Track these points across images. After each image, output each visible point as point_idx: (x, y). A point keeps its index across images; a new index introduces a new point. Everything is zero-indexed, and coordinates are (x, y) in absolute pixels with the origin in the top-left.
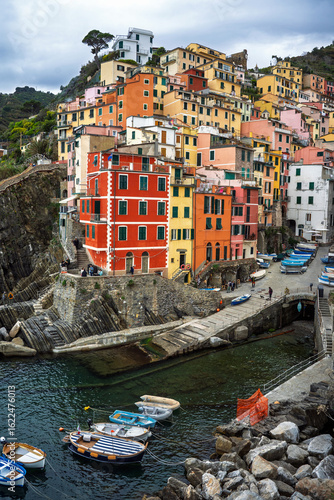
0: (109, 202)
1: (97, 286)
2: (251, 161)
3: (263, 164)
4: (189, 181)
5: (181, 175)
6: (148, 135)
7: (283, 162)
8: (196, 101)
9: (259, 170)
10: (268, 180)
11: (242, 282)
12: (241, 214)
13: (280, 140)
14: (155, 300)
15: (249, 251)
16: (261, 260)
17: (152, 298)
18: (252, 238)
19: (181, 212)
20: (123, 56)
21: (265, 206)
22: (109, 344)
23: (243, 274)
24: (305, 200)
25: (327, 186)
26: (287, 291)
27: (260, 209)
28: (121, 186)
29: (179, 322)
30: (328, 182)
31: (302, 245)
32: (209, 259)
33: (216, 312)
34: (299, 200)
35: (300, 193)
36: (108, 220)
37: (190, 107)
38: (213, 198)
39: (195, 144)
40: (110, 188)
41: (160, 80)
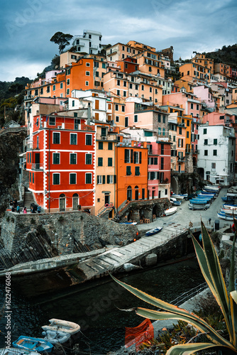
0: (45, 154)
1: (33, 222)
2: (167, 123)
3: (177, 125)
4: (112, 138)
5: (107, 133)
6: (84, 103)
7: (193, 124)
8: (126, 79)
9: (173, 129)
10: (181, 137)
11: (158, 216)
12: (156, 163)
13: (192, 108)
14: (82, 232)
15: (164, 192)
16: (175, 200)
17: (79, 230)
18: (166, 182)
19: (105, 162)
20: (79, 50)
21: (178, 157)
22: (41, 269)
23: (157, 210)
24: (210, 153)
25: (227, 142)
26: (191, 225)
27: (174, 160)
28: (54, 141)
29: (102, 250)
30: (227, 139)
31: (208, 187)
32: (129, 199)
33: (133, 241)
34: (206, 153)
35: (207, 148)
36: (44, 168)
37: (122, 83)
38: (132, 150)
39: (123, 110)
40: (45, 143)
41: (100, 65)
